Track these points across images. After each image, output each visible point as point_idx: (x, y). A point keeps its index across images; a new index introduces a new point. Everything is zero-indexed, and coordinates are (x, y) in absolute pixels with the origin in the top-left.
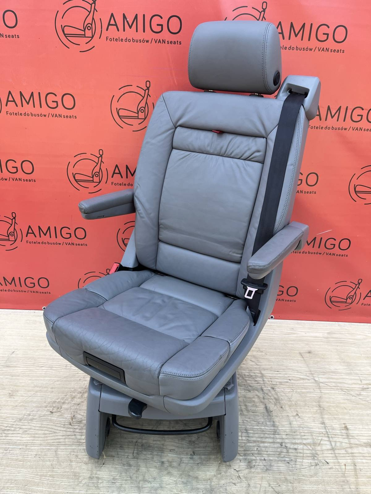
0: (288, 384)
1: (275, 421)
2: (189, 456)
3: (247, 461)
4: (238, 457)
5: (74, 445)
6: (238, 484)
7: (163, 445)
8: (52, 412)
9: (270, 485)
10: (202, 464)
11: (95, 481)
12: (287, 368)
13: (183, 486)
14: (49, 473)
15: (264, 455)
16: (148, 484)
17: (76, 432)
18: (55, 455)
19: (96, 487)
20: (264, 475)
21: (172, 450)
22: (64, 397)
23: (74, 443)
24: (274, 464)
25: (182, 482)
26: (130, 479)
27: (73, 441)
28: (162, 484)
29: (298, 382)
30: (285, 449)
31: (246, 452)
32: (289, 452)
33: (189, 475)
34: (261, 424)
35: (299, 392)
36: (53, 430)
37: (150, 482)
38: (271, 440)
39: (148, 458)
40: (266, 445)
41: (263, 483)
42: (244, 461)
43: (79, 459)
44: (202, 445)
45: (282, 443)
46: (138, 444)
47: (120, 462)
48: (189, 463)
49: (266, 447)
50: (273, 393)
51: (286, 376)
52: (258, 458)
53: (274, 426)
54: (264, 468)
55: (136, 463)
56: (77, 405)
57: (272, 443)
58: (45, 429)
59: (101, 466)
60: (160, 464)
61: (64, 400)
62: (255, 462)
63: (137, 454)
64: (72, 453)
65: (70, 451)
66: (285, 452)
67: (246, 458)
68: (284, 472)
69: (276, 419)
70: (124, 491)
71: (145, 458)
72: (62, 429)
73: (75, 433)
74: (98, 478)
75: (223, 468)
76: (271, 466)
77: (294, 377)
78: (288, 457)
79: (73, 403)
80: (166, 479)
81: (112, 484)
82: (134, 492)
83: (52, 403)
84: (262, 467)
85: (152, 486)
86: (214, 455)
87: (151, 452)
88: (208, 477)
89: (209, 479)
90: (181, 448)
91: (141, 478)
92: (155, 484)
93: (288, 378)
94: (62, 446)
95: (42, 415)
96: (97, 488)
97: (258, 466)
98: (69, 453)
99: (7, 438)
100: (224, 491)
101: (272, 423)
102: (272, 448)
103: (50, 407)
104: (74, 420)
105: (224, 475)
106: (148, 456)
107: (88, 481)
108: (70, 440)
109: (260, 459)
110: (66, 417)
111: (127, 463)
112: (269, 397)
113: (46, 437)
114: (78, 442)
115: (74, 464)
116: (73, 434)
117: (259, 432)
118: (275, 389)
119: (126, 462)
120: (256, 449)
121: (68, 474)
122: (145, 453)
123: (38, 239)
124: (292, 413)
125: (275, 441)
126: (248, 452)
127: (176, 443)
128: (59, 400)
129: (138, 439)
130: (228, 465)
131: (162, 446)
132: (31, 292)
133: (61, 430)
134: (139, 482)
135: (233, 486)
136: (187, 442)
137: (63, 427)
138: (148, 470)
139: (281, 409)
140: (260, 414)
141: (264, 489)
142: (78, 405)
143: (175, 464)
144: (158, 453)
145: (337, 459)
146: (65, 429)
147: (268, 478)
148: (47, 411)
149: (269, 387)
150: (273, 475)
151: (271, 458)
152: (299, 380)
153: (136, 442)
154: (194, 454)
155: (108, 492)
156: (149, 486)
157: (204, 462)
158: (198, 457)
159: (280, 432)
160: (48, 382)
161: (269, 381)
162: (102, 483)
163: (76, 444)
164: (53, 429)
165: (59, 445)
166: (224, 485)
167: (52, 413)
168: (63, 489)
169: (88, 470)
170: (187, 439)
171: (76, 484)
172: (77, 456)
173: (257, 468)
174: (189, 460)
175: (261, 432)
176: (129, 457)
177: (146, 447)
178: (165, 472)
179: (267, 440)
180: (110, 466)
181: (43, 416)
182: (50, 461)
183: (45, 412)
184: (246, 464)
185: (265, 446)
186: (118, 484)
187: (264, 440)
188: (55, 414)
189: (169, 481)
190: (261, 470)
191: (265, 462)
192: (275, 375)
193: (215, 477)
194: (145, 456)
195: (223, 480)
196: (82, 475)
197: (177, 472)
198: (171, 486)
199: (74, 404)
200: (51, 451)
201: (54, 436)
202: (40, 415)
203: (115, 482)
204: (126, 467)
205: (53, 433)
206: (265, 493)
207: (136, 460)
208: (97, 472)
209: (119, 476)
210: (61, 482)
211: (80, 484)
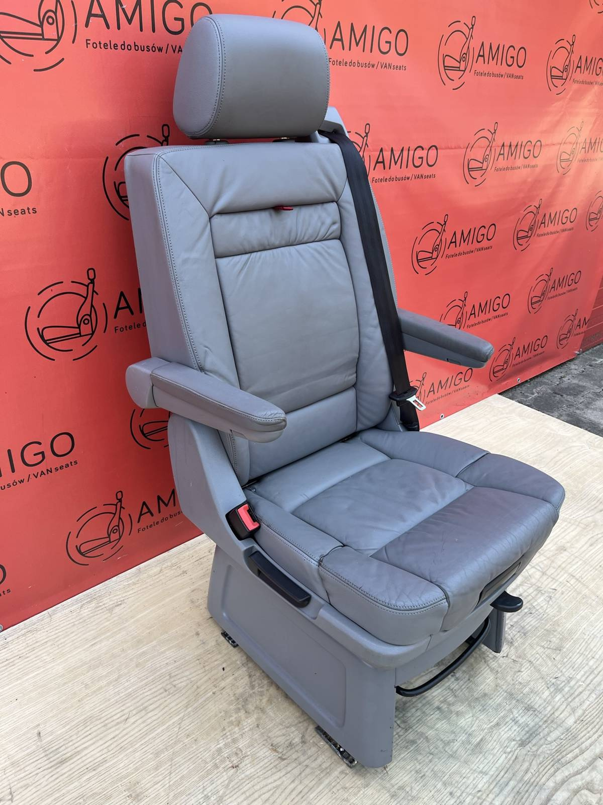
2: (454, 679)
5: (323, 779)
6: (521, 669)
9: (543, 647)
10: (471, 676)
11: (402, 794)
13: (484, 714)
16: (455, 744)
17: (303, 762)
19: (412, 800)
20: (529, 642)
22: (224, 732)
23: (320, 777)
24: (522, 624)
25: (479, 711)
26: (432, 756)
27: (314, 775)
28: (466, 731)
33: (477, 699)
36: (270, 787)
37: (453, 740)
39: (420, 717)
41: (537, 650)
43: (353, 789)
47: (398, 747)
48: (462, 686)
54: (521, 635)
55: (416, 733)
56: (257, 728)
58: (256, 795)
59: (387, 772)
60: (438, 712)
61: (229, 737)
62: (509, 635)
63: (404, 722)
64: (334, 790)
65: (327, 791)
68: (538, 625)
70: (444, 775)
71: (417, 719)
72: (279, 775)
74: (401, 788)
75: (493, 665)
76: (523, 628)
79: (249, 730)
80: (463, 722)
81: (424, 780)
82: (455, 766)
83: (218, 755)
84: (518, 635)
85: (461, 742)
87: (414, 707)
88: (492, 685)
89: (497, 686)
91: (440, 744)
92: (461, 738)
94: (309, 793)
95: (227, 781)
96: (415, 798)
98: (330, 794)
100: (521, 686)
103: (223, 761)
104: (280, 751)
105: (502, 671)
106: (417, 715)
107: (396, 802)
108: (311, 777)
109: (509, 629)
110: (264, 755)
111: (408, 743)
113: (274, 802)
116: (302, 767)
119: (404, 743)
122: (409, 714)
128: (222, 743)
130: (494, 658)
133: (280, 778)
134: (445, 750)
135: (521, 675)
137: (278, 771)
138: (436, 730)
141: (544, 655)
143: (451, 699)
144: (421, 702)
145: (557, 580)
146: (283, 772)
147: (535, 641)
148: (226, 770)
150: (535, 636)
155: (430, 791)
156: (459, 744)
157: (472, 673)
158: (460, 672)
160: (170, 733)
162: (412, 788)
163: (322, 775)
164: (267, 785)
165: (306, 796)
166: (513, 680)
167: (237, 766)
169: (379, 791)
172: (344, 788)
173: (516, 639)
174: (456, 683)
178: (454, 717)
180: (396, 762)
183: (224, 774)
186: (429, 774)
188: (243, 764)
189: (468, 722)
191: (515, 628)
193: (498, 679)
194: (414, 718)
195: (507, 676)
197: (463, 705)
198: (475, 725)
199: (251, 730)
201: (282, 792)
202: (223, 784)
203: (422, 774)
204: (412, 747)
205: (275, 791)
206: (550, 659)
207: (410, 730)
208: (392, 782)
209: (417, 764)
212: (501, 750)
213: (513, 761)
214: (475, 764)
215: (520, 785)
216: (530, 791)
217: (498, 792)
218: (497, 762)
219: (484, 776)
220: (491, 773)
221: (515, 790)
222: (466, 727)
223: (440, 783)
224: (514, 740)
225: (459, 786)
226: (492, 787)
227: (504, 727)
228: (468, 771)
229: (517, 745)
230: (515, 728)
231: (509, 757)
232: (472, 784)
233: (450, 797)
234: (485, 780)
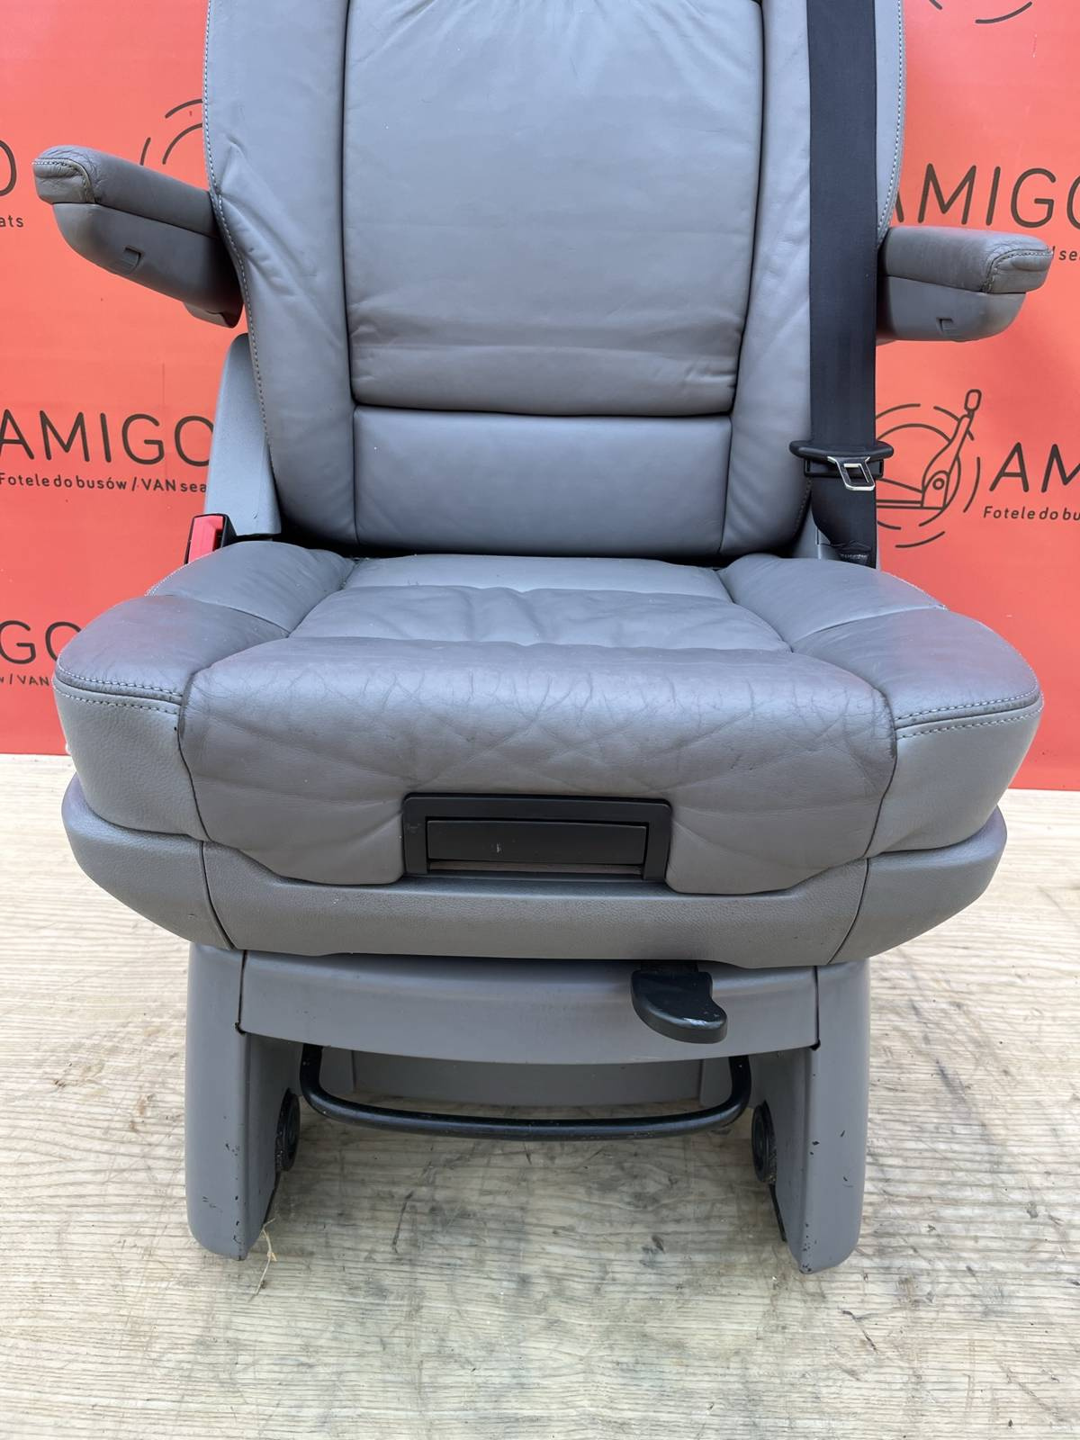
0: (1014, 990)
1: (986, 1122)
2: (640, 1257)
3: (896, 1278)
4: (853, 1260)
5: (139, 1209)
6: (867, 1372)
7: (522, 1209)
8: (60, 1084)
9: (1010, 1377)
10: (695, 1285)
11: (221, 1355)
12: (1000, 938)
13: (619, 1380)
14: (21, 1322)
15: (964, 1255)
16: (462, 1372)
17: (154, 1158)
18: (54, 1247)
19: (222, 1383)
20: (977, 1336)
21: (562, 1232)
22: (118, 1030)
23: (143, 1201)
24: (1013, 1288)
25: (613, 1362)
26: (379, 1348)
27: (139, 1190)
28: (524, 1373)
29: (1052, 984)
30: (1052, 1230)
31: (884, 1241)
32: (1071, 1239)
33: (645, 1335)
34: (932, 1132)
35: (1063, 1019)
36: (57, 1150)
37: (469, 1362)
38: (984, 1195)
39: (459, 1262)
40: (966, 1211)
41: (977, 1367)
42: (882, 1277)
43: (160, 1266)
44: (689, 1210)
45: (1033, 1204)
46: (418, 1204)
47: (338, 1275)
48: (642, 1285)
49: (968, 1221)
50: (961, 1020)
51: (1000, 962)
52: (940, 1265)
53: (986, 1139)
54: (972, 1305)
55: (407, 1282)
56: (167, 1059)
57: (990, 1204)
58: (24, 1144)
59: (254, 1295)
60: (513, 1285)
61: (116, 1040)
62: (932, 1283)
63: (414, 1243)
64: (130, 1240)
65: (120, 1231)
66: (1053, 1242)
67: (886, 1263)
68: (1065, 1321)
69: (988, 1113)
70: (348, 1403)
71: (446, 1261)
72: (97, 1145)
73: (150, 1162)
74: (236, 1346)
75: (794, 1307)
76: (1003, 1296)
77: (1033, 967)
78: (1069, 1258)
79: (153, 1052)
80: (541, 1348)
81: (298, 1372)
82: (397, 1409)
83: (66, 1052)
84: (962, 1301)
85: (479, 1380)
86: (747, 1252)
87: (473, 1236)
88: (729, 1342)
89: (737, 1353)
90: (601, 1221)
91: (427, 1344)
92: (491, 1373)
93: (1013, 971)
94: (92, 1209)
95: (20, 1094)
96: (231, 1386)
97: (948, 1296)
98: (117, 1238)
100: (809, 1405)
101: (976, 1130)
102: (993, 1227)
103: (58, 1063)
104: (149, 1114)
105: (797, 1336)
106: (458, 1254)
107: (191, 1357)
108: (128, 1189)
109: (950, 1271)
110: (118, 1101)
111: (367, 1283)
112: (947, 1036)
113: (26, 1175)
114: (161, 1197)
115: (132, 1284)
116: (141, 1163)
117: (927, 1163)
118: (965, 1008)
119: (361, 1278)
120: (924, 1230)
121: (105, 1325)
122: (444, 1240)
123: (40, 467)
124: (1055, 1092)
125: (1004, 1199)
126: (894, 1242)
127: (580, 1201)
128: (96, 1040)
129: (416, 1185)
130: (812, 1295)
131: (518, 1214)
132: (23, 682)
133: (89, 1151)
134: (422, 1362)
135: (847, 1383)
136: (627, 1199)
137: (100, 1139)
138: (458, 1311)
139: (1004, 1077)
140: (919, 1095)
141: (988, 1395)
142: (172, 1057)
143: (578, 1287)
144: (501, 1239)
146: (107, 1147)
147: (1000, 1347)
148: (44, 1078)
149: (944, 1000)
150: (1017, 1336)
151: (999, 1266)
152: (1059, 978)
153: (409, 1197)
154: (662, 1249)
155: (278, 1405)
156: (468, 1379)
157: (707, 1280)
158: (679, 1257)
159: (1019, 1163)
160: (59, 979)
161: (937, 981)
162: (254, 1364)
163: (149, 1202)
164: (56, 1144)
165: (79, 1209)
166: (804, 1376)
167: (63, 1085)
168: (76, 1392)
169: (195, 1311)
170: (625, 1189)
171: (135, 1369)
172: (149, 1252)
173: (944, 1305)
174: (638, 1270)
175: (938, 1164)
176: (378, 1257)
177: (448, 1217)
178: (537, 1322)
179: (968, 1193)
180: (295, 1295)
181: (25, 1097)
182: (29, 1270)
183: (35, 1081)
184: (891, 1288)
185: (962, 1217)
186: (323, 1372)
187: (953, 1194)
188: (75, 1089)
189: (555, 1360)
190: (961, 1316)
191: (973, 1280)
192: (956, 961)
193: (760, 1343)
194: (446, 1253)
195: (798, 1355)
196: (167, 1329)
197: (587, 1320)
198: (563, 1379)
199: (158, 1054)
200: (43, 1229)
201: (58, 1172)
202: (10, 1092)
203: (311, 1361)
204: (364, 1298)
205: (56, 1162)
206: (996, 1414)
207: (406, 1268)
208: (235, 1319)
209: (328, 1335)
210: (70, 1361)
211: (150, 1371)
223: (321, 1411)
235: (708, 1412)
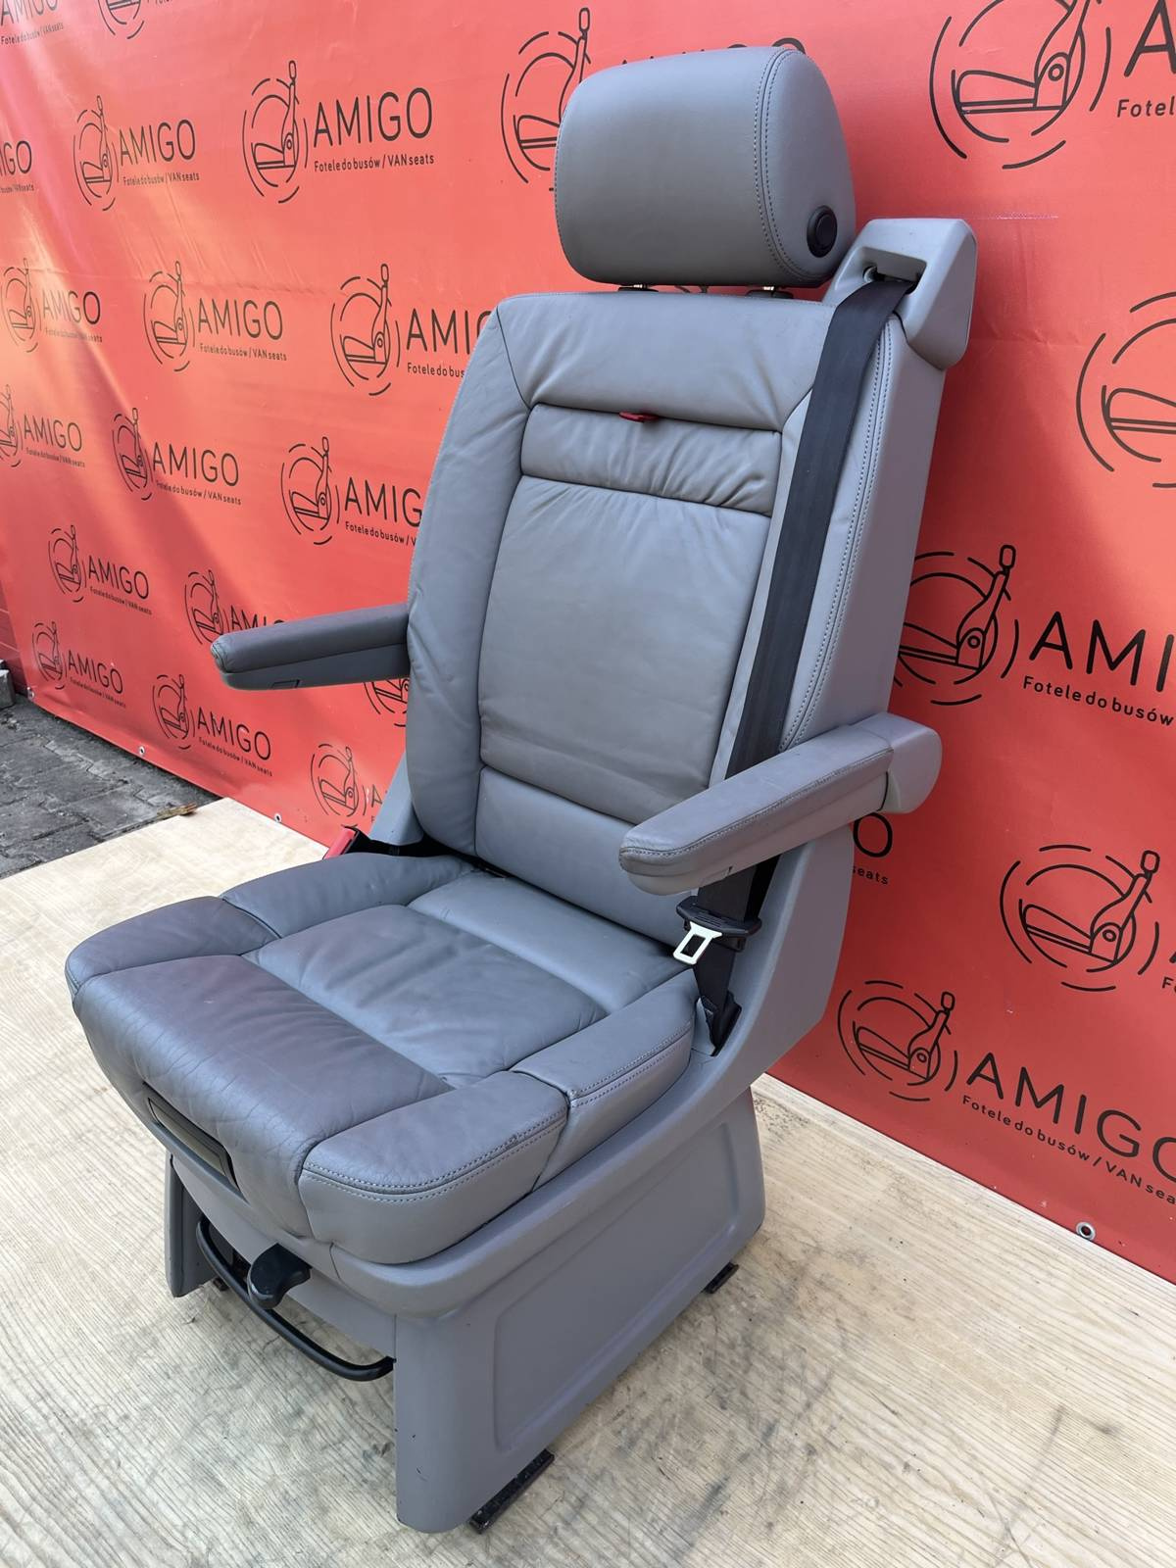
1: (698, 1545)
2: (367, 1447)
10: (374, 1487)
11: (148, 1340)
12: (943, 1425)
13: (277, 1501)
16: (219, 1435)
18: (144, 1236)
21: (347, 1401)
26: (202, 1392)
28: (243, 1459)
29: (928, 1492)
33: (316, 1490)
34: (646, 1521)
39: (283, 1378)
47: (227, 1340)
48: (349, 1464)
50: (796, 1464)
53: (678, 1554)
55: (250, 1369)
60: (291, 1411)
69: (709, 1541)
70: (162, 1408)
71: (279, 1372)
74: (155, 1343)
75: (407, 1544)
77: (934, 1467)
80: (264, 1453)
82: (176, 1428)
88: (350, 1531)
89: (346, 1540)
90: (373, 1412)
91: (222, 1408)
92: (231, 1446)
93: (909, 1458)
96: (132, 1361)
99: (117, 1150)
101: (680, 1543)
105: (387, 1560)
106: (288, 1372)
111: (235, 1355)
112: (765, 1467)
117: (612, 1537)
118: (814, 1457)
119: (235, 1350)
130: (426, 1547)
134: (209, 1415)
138: (253, 1403)
139: (762, 1527)
140: (675, 1490)
144: (315, 1382)
149: (805, 1439)
152: (945, 1491)
154: (384, 1452)
156: (218, 1440)
157: (383, 1491)
158: (385, 1466)
161: (824, 1420)
162: (151, 1358)
171: (111, 1323)
174: (356, 1453)
176: (254, 1346)
178: (279, 1439)
180: (201, 1336)
186: (170, 1385)
189: (263, 1465)
192: (869, 1417)
193: (364, 1546)
194: (282, 1368)
197: (301, 1458)
198: (255, 1477)
203: (172, 1375)
204: (224, 1361)
207: (258, 1361)
208: (168, 1329)
209: (191, 1368)
210: (93, 1300)
211: (114, 1328)
212: (193, 1519)
213: (164, 1539)
214: (174, 1464)
215: (113, 1542)
216: (96, 1558)
217: (109, 1496)
218: (169, 1506)
219: (146, 1476)
220: (149, 1491)
221: (104, 1529)
222: (253, 1460)
224: (209, 1550)
225: (137, 1432)
226: (122, 1487)
227: (242, 1536)
228: (162, 1451)
229: (196, 1554)
230: (236, 1557)
231: (174, 1531)
232: (135, 1453)
233: (122, 1414)
234: (136, 1476)
235: (294, 1554)
